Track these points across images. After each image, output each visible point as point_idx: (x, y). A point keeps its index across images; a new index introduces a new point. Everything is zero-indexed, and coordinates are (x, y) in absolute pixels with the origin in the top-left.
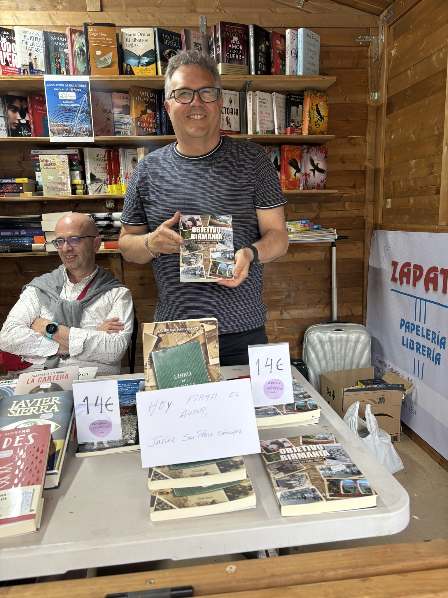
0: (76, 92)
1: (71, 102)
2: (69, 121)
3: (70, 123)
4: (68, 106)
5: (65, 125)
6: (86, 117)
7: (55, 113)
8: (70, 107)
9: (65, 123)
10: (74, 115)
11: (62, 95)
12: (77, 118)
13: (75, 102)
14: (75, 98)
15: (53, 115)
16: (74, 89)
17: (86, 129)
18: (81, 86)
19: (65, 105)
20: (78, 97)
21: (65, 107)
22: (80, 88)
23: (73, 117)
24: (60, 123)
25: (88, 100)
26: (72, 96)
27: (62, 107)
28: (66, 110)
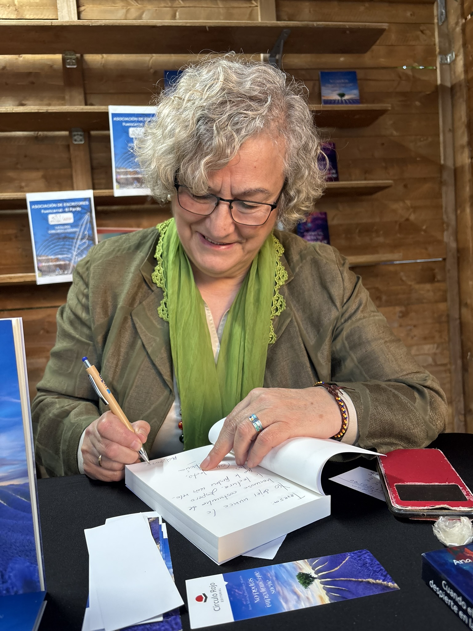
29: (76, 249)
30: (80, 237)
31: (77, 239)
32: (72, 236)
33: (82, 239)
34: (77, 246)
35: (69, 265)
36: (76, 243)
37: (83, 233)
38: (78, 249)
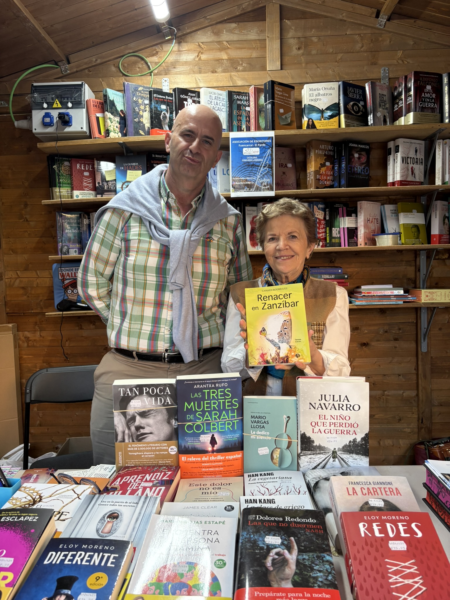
0: (260, 147)
1: (254, 157)
2: (252, 176)
3: (252, 178)
4: (251, 162)
5: (247, 180)
6: (268, 172)
7: (238, 169)
8: (253, 162)
9: (247, 178)
10: (257, 170)
11: (246, 151)
12: (259, 172)
13: (259, 157)
14: (258, 153)
15: (237, 170)
16: (259, 145)
17: (267, 183)
18: (266, 141)
19: (249, 160)
20: (262, 152)
21: (248, 162)
22: (265, 143)
23: (256, 172)
24: (243, 178)
25: (272, 155)
26: (256, 151)
27: (245, 163)
28: (249, 166)
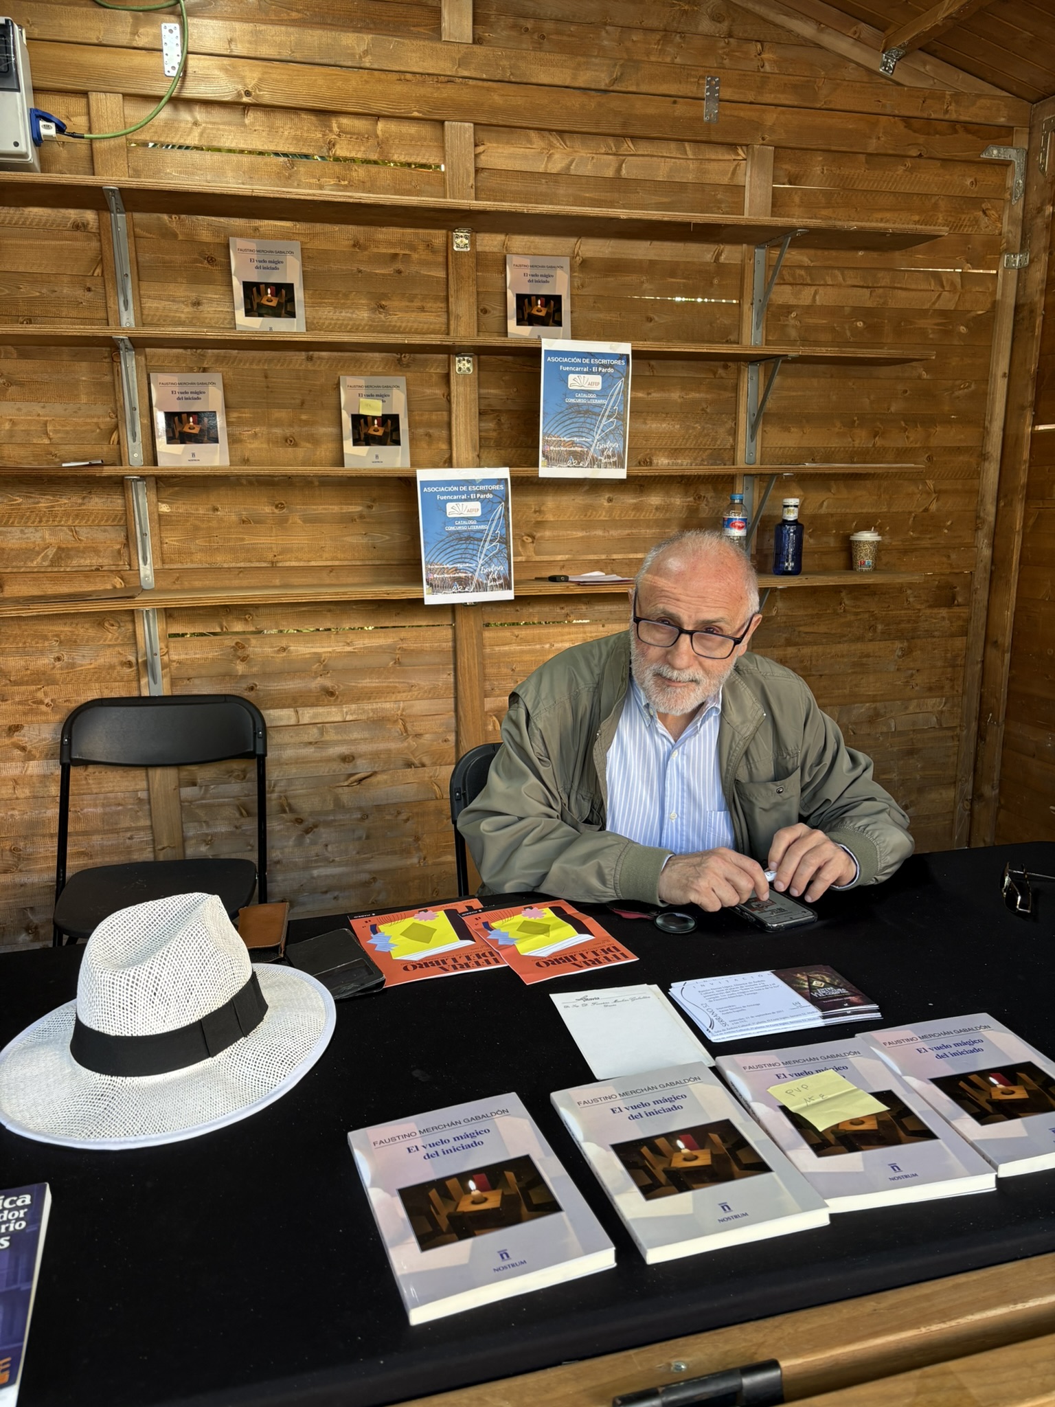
29: (482, 556)
30: (489, 538)
31: (485, 541)
32: (478, 535)
33: (492, 541)
34: (484, 552)
35: (472, 578)
36: (483, 547)
37: (494, 531)
38: (486, 555)
